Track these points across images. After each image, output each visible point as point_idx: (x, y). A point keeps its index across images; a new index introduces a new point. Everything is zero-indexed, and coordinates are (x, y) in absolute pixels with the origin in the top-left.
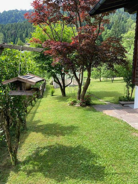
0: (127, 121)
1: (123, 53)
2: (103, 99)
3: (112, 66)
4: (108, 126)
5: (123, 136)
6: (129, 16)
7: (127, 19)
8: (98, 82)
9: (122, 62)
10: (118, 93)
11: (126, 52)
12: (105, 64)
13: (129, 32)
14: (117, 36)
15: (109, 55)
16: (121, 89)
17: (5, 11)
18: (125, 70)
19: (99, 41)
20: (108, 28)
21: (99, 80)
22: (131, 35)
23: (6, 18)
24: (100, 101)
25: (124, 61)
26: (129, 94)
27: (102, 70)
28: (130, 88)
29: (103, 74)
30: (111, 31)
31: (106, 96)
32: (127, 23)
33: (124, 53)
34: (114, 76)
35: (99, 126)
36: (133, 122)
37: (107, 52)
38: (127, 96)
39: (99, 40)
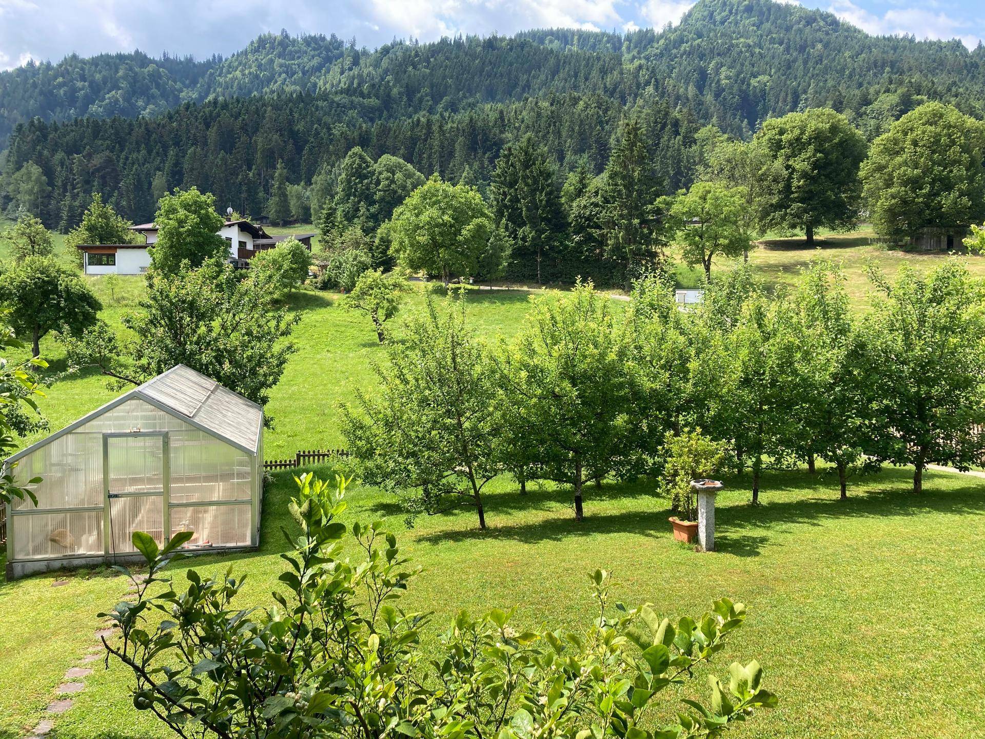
17: (74, 57)
22: (707, 205)
23: (74, 90)
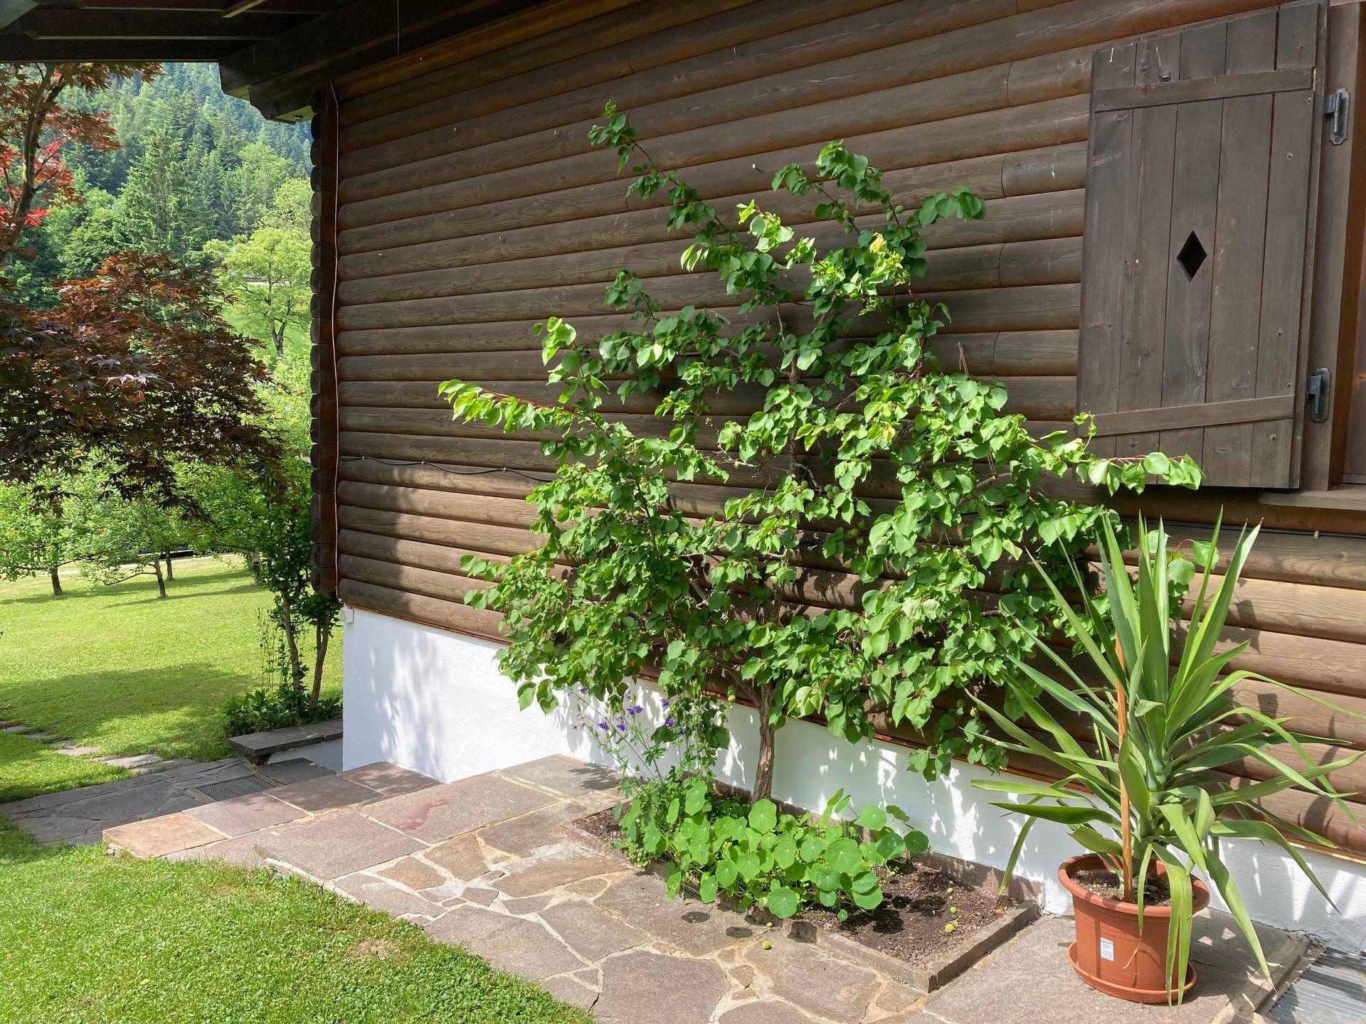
0: (308, 871)
1: (241, 380)
2: (94, 733)
3: (161, 473)
4: (162, 945)
5: (287, 988)
6: (251, 127)
7: (240, 145)
8: (41, 599)
9: (236, 439)
10: (217, 674)
11: (260, 373)
12: (94, 453)
13: (261, 237)
14: (178, 248)
15: (129, 390)
16: (235, 641)
18: (257, 496)
19: (19, 265)
20: (93, 180)
21: (42, 583)
22: (275, 258)
24: (68, 760)
25: (250, 437)
26: (299, 674)
27: (66, 504)
28: (306, 626)
29: (82, 531)
30: (121, 202)
31: (122, 714)
32: (239, 171)
33: (247, 377)
34: (172, 551)
35: (84, 966)
36: (349, 864)
37: (110, 361)
38: (283, 687)
39: (26, 258)
